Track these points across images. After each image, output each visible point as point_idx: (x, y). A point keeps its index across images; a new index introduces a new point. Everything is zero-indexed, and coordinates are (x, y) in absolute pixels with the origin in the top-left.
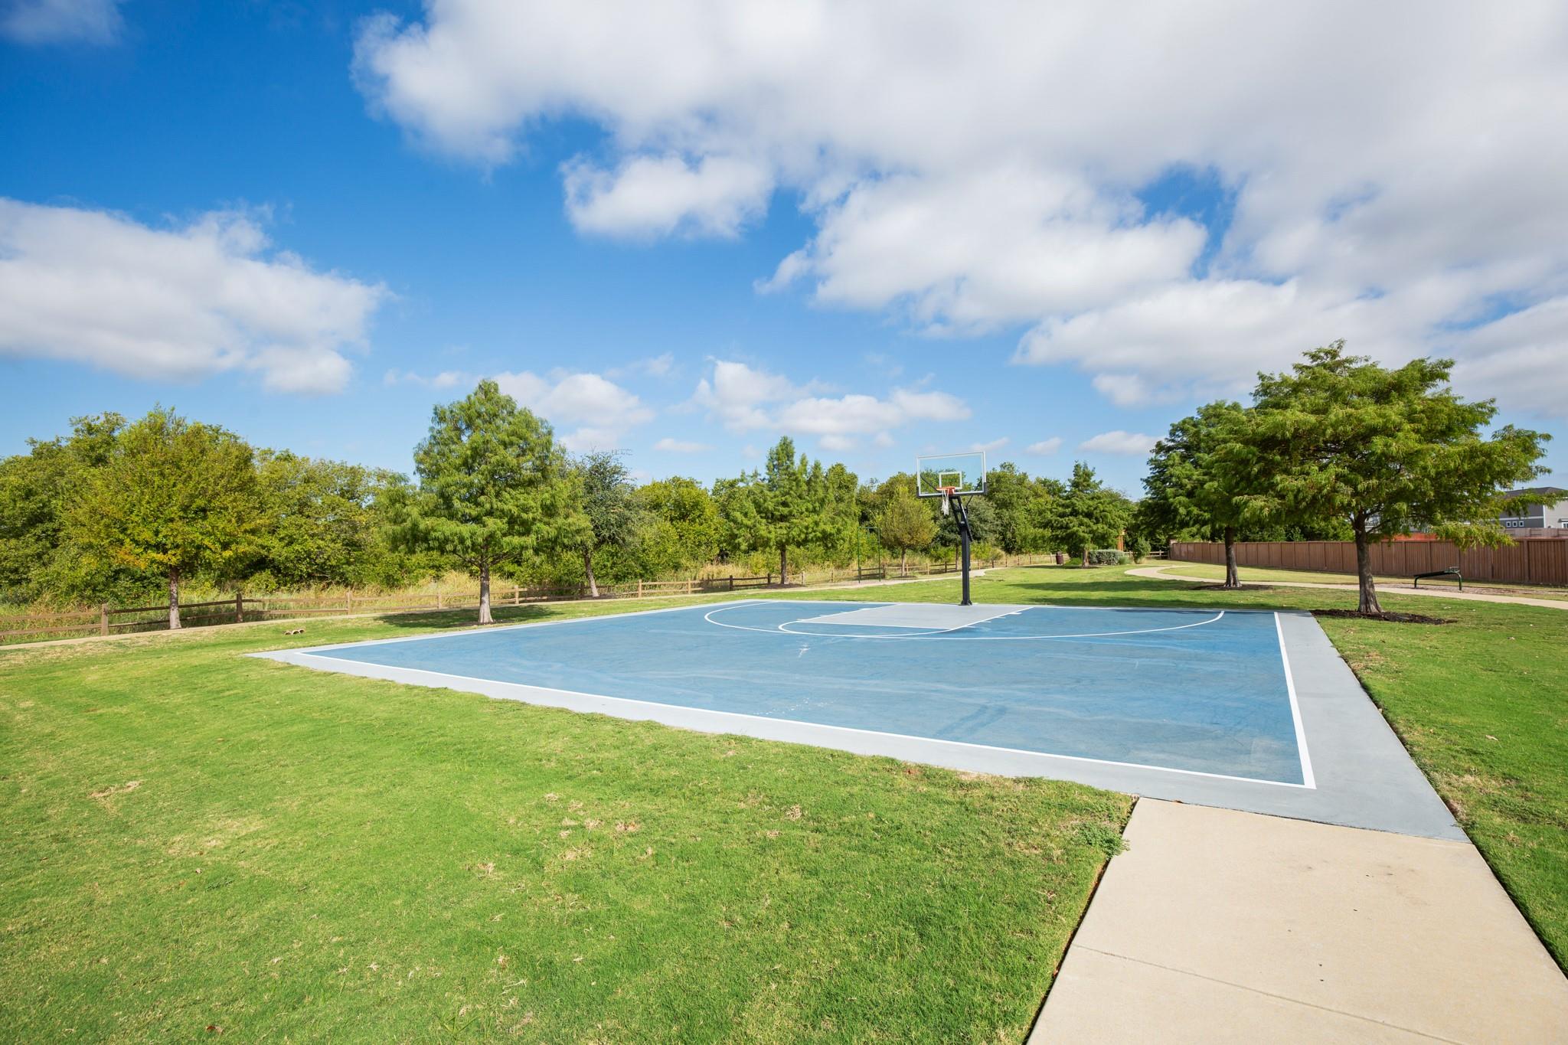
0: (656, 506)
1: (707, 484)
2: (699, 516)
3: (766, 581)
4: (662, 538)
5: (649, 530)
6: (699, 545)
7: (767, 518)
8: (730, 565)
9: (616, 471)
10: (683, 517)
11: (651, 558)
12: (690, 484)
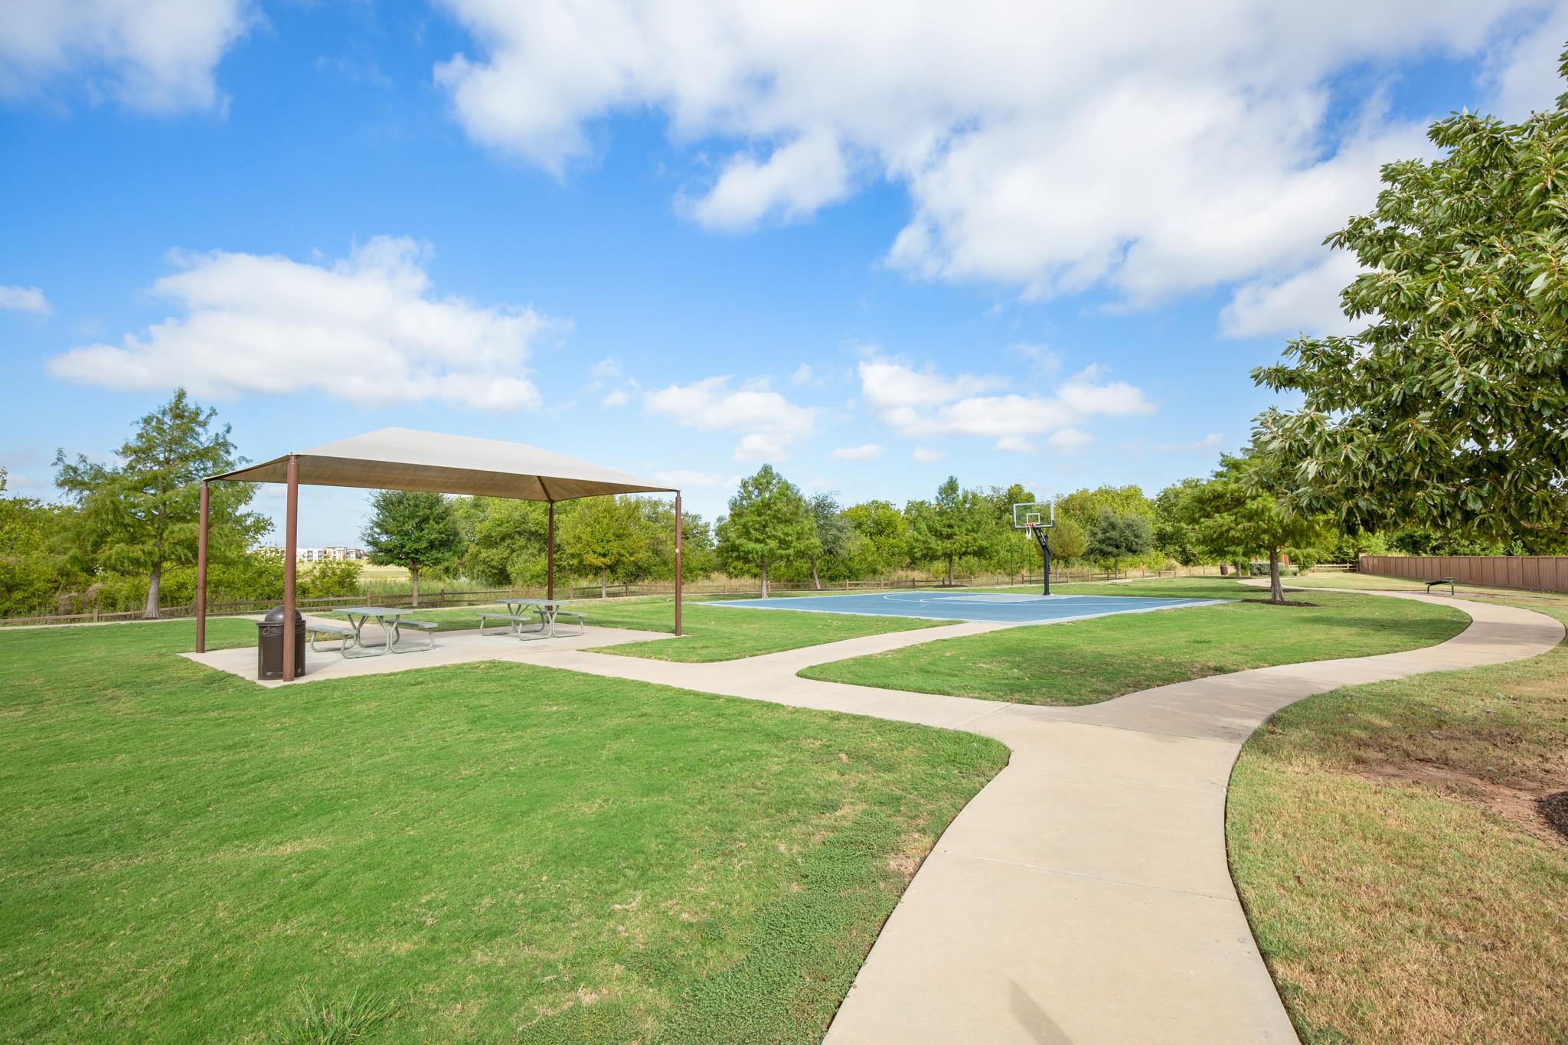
0: (859, 526)
1: (901, 506)
2: (893, 532)
3: (941, 583)
4: (864, 550)
5: (855, 544)
6: (893, 555)
7: (936, 535)
8: (917, 571)
9: (831, 505)
10: (880, 533)
11: (855, 565)
12: (886, 506)
